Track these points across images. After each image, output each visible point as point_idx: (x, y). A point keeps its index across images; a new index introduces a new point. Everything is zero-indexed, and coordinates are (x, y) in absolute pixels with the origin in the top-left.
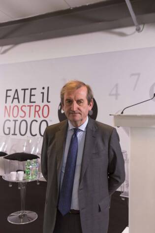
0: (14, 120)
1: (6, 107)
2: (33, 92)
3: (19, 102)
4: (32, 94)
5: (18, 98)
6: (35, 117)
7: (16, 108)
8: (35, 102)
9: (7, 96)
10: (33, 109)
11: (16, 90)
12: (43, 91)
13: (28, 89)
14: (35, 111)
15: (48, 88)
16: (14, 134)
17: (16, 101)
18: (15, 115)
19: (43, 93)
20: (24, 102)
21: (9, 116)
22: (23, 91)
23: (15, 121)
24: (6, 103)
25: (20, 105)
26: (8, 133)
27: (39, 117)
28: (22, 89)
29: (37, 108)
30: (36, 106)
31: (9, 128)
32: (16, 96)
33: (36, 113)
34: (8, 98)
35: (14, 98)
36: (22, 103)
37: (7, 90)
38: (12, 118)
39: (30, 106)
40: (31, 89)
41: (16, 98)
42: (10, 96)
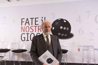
1: (22, 27)
2: (37, 20)
3: (29, 25)
4: (36, 20)
6: (38, 31)
7: (28, 27)
8: (38, 25)
9: (22, 22)
10: (37, 28)
11: (27, 19)
12: (42, 19)
13: (34, 18)
14: (39, 29)
15: (45, 18)
16: (28, 40)
18: (27, 31)
19: (42, 20)
20: (32, 25)
21: (24, 32)
22: (31, 19)
23: (28, 34)
24: (22, 25)
25: (30, 26)
26: (24, 40)
27: (41, 31)
28: (31, 18)
29: (40, 28)
30: (39, 26)
31: (25, 38)
32: (27, 22)
33: (39, 30)
34: (23, 23)
35: (26, 23)
36: (31, 25)
37: (22, 19)
38: (25, 33)
39: (36, 26)
40: (36, 18)
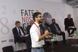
0: (27, 24)
1: (22, 18)
3: (28, 16)
5: (27, 14)
7: (27, 18)
11: (26, 10)
15: (38, 11)
17: (26, 15)
18: (27, 21)
20: (30, 16)
21: (25, 22)
24: (22, 16)
26: (26, 29)
28: (28, 10)
31: (26, 27)
34: (22, 13)
37: (22, 10)
40: (32, 11)
41: (26, 14)
42: (23, 13)
